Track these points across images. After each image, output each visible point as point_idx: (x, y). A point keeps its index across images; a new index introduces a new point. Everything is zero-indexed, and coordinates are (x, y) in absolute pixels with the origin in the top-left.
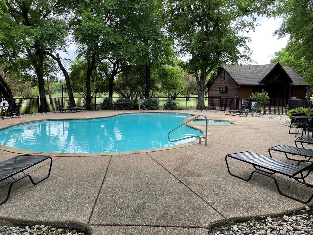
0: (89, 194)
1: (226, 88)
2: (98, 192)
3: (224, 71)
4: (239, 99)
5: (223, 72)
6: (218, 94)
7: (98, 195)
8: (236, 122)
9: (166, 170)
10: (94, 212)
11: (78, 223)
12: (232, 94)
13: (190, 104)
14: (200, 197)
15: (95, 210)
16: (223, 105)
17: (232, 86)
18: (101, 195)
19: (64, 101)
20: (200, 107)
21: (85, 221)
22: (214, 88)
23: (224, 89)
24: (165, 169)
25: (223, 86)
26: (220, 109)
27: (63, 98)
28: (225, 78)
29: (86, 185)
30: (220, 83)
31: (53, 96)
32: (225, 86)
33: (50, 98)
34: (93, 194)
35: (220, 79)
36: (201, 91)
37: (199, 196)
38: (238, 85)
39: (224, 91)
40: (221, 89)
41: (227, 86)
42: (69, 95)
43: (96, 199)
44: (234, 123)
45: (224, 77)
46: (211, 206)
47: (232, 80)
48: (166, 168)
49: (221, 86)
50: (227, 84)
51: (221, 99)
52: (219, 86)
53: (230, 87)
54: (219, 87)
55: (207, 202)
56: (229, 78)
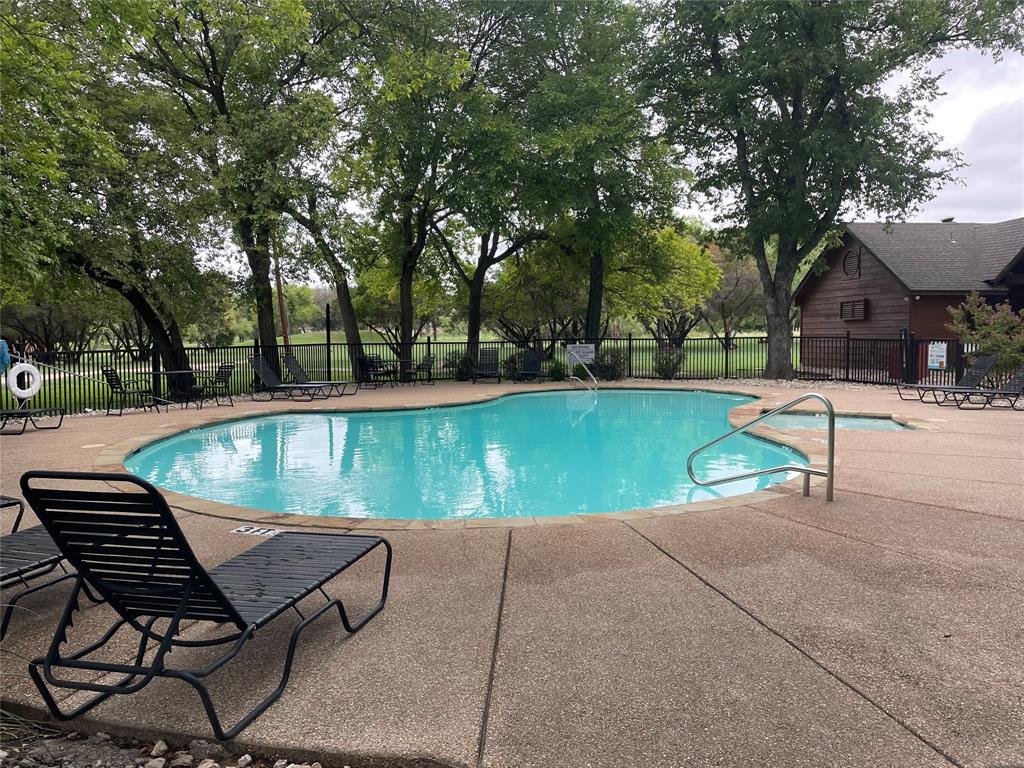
0: (463, 659)
1: (867, 303)
2: (489, 654)
3: (857, 248)
4: (920, 341)
5: (855, 249)
6: (838, 327)
7: (493, 666)
8: (915, 420)
9: (708, 584)
10: (490, 728)
11: (444, 760)
12: (890, 323)
13: (738, 360)
14: (853, 689)
15: (492, 719)
16: (859, 364)
17: (888, 296)
18: (501, 666)
19: (332, 354)
20: (778, 371)
21: (466, 758)
22: (821, 308)
23: (860, 307)
24: (701, 579)
25: (855, 299)
26: (847, 375)
27: (328, 344)
28: (863, 271)
29: (446, 628)
30: (842, 287)
31: (294, 340)
32: (862, 298)
33: (287, 346)
34: (476, 660)
35: (841, 275)
36: (777, 314)
37: (846, 684)
38: (912, 294)
39: (860, 315)
40: (848, 309)
41: (870, 298)
42: (348, 335)
43: (487, 678)
44: (909, 423)
45: (859, 267)
46: (902, 723)
47: (888, 278)
48: (704, 577)
49: (845, 300)
50: (869, 291)
51: (851, 343)
52: (841, 296)
53: (882, 302)
54: (842, 303)
55: (881, 708)
56: (875, 270)
